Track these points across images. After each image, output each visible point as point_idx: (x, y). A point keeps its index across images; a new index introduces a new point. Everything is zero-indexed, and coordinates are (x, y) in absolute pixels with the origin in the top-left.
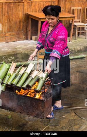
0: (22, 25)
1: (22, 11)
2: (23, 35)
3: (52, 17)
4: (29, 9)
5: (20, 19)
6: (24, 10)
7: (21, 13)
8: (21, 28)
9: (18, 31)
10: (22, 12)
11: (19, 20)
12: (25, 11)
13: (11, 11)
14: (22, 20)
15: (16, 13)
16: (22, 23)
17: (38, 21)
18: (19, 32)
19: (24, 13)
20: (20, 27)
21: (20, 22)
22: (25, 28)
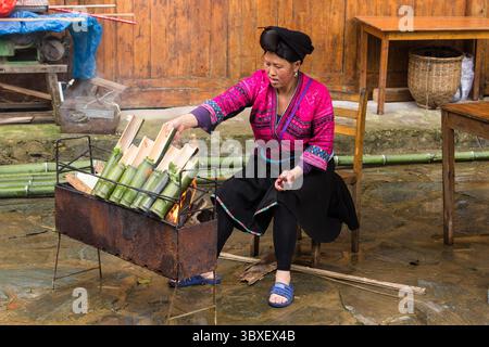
0: (340, 53)
1: (340, 11)
2: (343, 84)
3: (277, 60)
4: (365, 7)
5: (333, 35)
6: (348, 8)
7: (337, 16)
8: (338, 61)
9: (326, 71)
10: (342, 14)
11: (331, 38)
12: (351, 10)
13: (305, 11)
14: (342, 38)
15: (321, 16)
16: (340, 48)
17: (380, 41)
18: (329, 74)
19: (348, 18)
20: (334, 61)
21: (334, 43)
22: (349, 62)
